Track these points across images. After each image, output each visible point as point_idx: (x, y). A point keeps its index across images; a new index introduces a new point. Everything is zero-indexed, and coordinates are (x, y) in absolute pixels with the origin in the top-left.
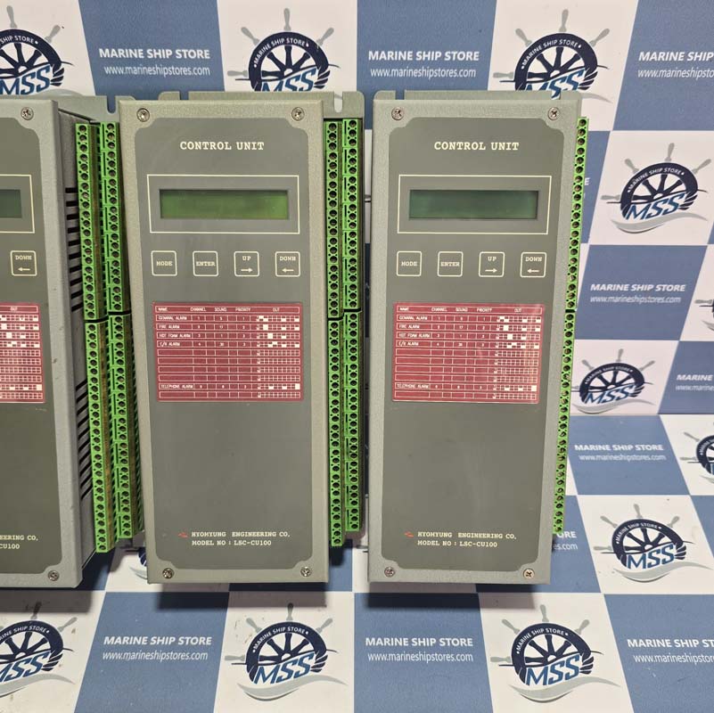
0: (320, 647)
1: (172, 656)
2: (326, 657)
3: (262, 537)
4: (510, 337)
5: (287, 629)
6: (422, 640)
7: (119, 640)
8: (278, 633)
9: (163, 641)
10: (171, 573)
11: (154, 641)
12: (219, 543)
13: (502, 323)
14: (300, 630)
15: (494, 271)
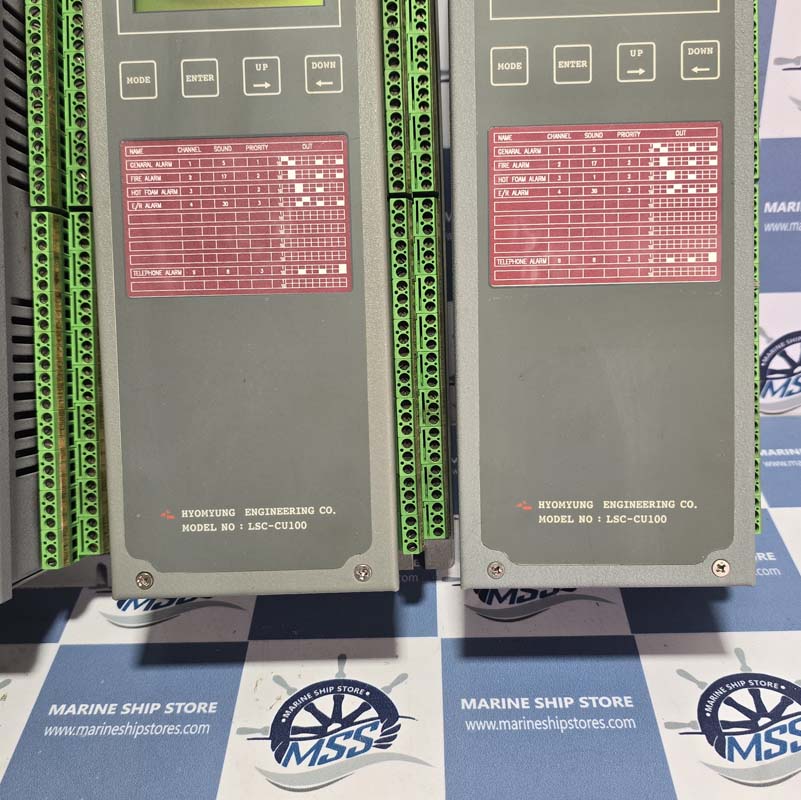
0: (388, 713)
1: (153, 729)
2: (399, 727)
3: (293, 516)
4: (671, 175)
5: (336, 689)
6: (551, 700)
7: (72, 709)
8: (323, 694)
9: (141, 709)
10: (149, 578)
11: (126, 709)
12: (224, 527)
13: (658, 154)
14: (357, 690)
15: (641, 71)
